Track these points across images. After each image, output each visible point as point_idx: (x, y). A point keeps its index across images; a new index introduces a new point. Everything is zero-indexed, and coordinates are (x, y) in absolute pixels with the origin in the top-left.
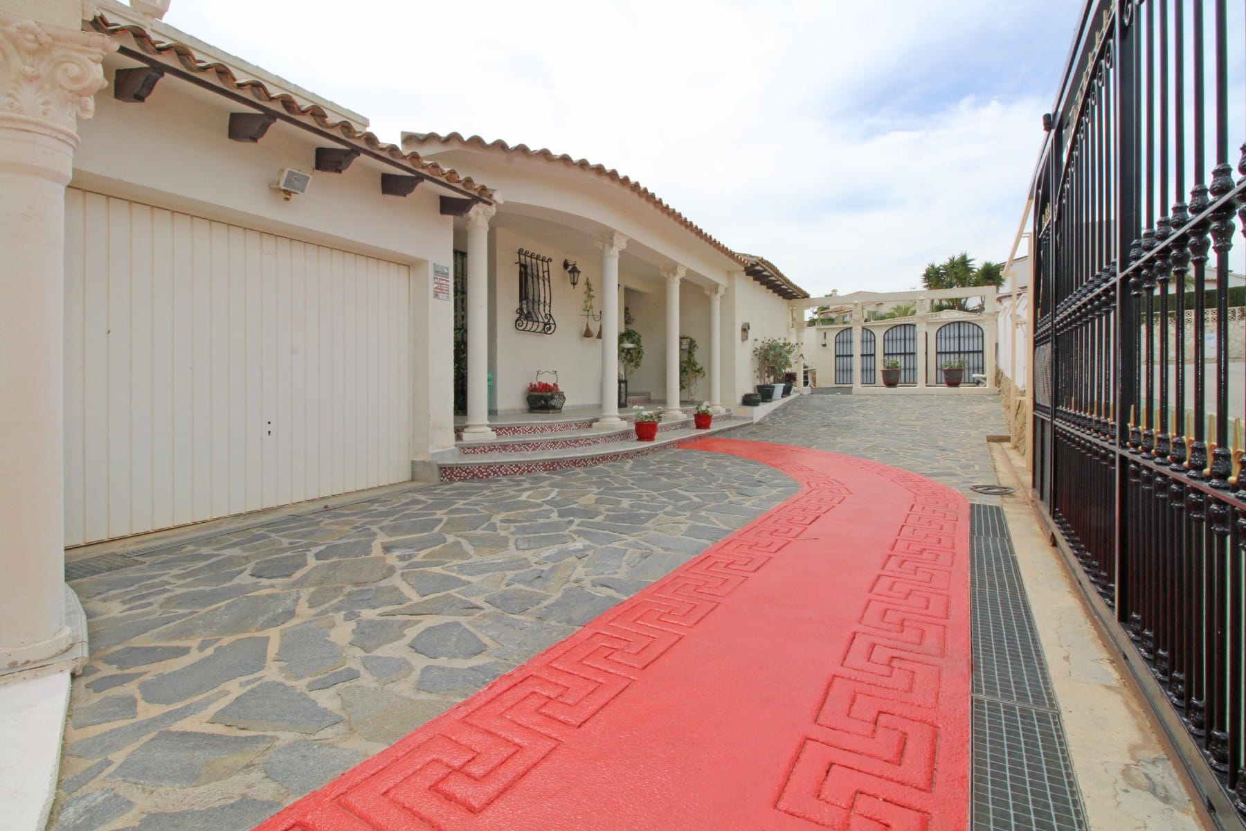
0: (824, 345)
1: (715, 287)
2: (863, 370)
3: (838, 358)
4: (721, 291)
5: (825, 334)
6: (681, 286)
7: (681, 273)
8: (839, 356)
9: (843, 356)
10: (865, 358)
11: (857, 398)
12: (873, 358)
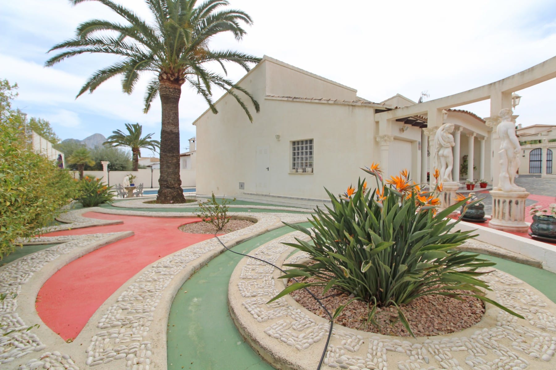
0: (524, 156)
1: (483, 138)
2: (547, 167)
3: (531, 162)
4: (485, 138)
5: (524, 151)
6: (474, 139)
7: (475, 135)
8: (532, 161)
9: (534, 161)
10: (548, 162)
11: (544, 180)
12: (551, 162)
